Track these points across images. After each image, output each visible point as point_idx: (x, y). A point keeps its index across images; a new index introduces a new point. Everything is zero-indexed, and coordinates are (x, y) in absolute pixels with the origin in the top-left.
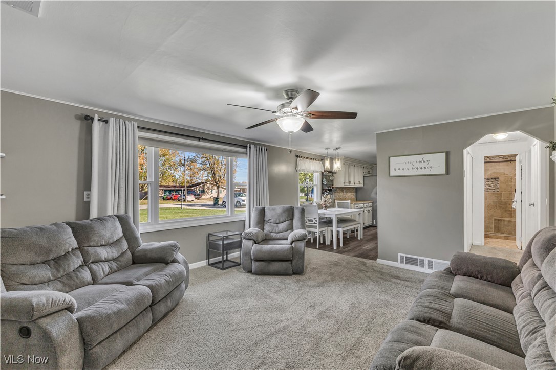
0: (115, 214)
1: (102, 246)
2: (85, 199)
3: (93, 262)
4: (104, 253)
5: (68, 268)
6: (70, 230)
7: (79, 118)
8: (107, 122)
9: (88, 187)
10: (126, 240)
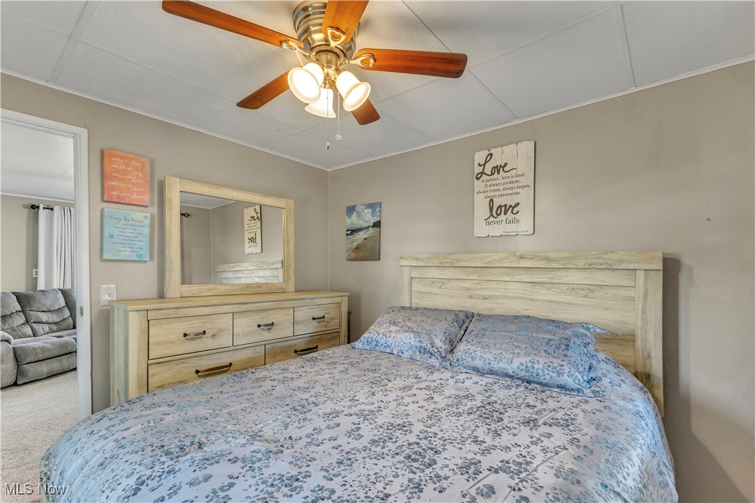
0: (61, 288)
1: (43, 311)
2: (34, 276)
3: (34, 322)
4: (44, 317)
5: (12, 323)
6: (15, 297)
7: (25, 206)
8: (52, 209)
9: (35, 265)
10: (69, 310)
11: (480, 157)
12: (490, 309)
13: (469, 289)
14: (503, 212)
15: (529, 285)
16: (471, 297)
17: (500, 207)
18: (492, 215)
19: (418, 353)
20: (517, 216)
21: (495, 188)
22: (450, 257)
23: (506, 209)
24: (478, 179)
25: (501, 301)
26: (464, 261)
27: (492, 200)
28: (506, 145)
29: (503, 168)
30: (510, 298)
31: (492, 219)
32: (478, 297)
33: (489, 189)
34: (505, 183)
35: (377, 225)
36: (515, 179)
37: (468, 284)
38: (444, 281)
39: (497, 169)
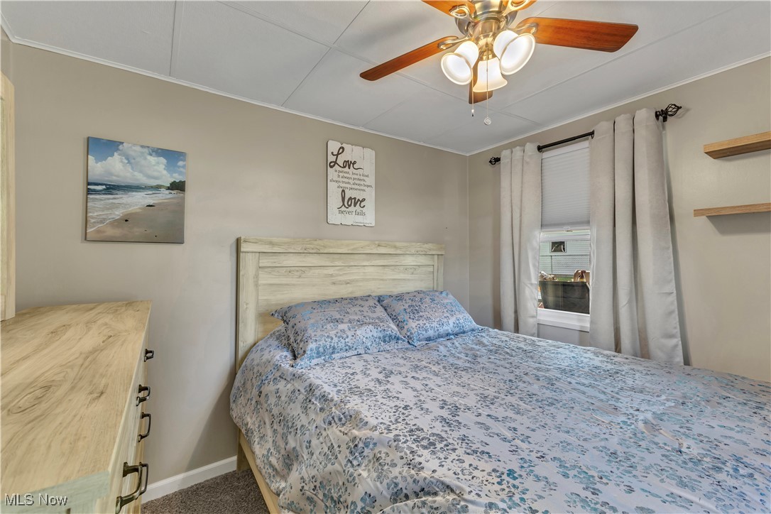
11: (334, 146)
12: (351, 293)
13: (332, 275)
14: (353, 204)
15: (381, 268)
16: (334, 283)
17: (350, 199)
18: (344, 204)
19: (382, 343)
20: (364, 210)
21: (346, 180)
22: (315, 243)
23: (356, 202)
24: (331, 167)
25: (361, 284)
26: (331, 247)
27: (343, 191)
28: (356, 145)
29: (353, 164)
30: (368, 280)
31: (343, 208)
32: (340, 283)
33: (341, 179)
34: (354, 179)
35: (178, 187)
36: (362, 178)
37: (330, 271)
38: (303, 269)
39: (348, 164)
